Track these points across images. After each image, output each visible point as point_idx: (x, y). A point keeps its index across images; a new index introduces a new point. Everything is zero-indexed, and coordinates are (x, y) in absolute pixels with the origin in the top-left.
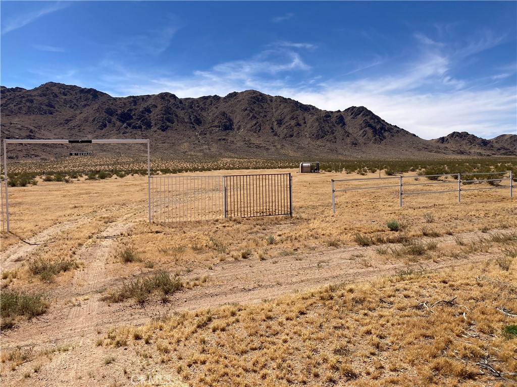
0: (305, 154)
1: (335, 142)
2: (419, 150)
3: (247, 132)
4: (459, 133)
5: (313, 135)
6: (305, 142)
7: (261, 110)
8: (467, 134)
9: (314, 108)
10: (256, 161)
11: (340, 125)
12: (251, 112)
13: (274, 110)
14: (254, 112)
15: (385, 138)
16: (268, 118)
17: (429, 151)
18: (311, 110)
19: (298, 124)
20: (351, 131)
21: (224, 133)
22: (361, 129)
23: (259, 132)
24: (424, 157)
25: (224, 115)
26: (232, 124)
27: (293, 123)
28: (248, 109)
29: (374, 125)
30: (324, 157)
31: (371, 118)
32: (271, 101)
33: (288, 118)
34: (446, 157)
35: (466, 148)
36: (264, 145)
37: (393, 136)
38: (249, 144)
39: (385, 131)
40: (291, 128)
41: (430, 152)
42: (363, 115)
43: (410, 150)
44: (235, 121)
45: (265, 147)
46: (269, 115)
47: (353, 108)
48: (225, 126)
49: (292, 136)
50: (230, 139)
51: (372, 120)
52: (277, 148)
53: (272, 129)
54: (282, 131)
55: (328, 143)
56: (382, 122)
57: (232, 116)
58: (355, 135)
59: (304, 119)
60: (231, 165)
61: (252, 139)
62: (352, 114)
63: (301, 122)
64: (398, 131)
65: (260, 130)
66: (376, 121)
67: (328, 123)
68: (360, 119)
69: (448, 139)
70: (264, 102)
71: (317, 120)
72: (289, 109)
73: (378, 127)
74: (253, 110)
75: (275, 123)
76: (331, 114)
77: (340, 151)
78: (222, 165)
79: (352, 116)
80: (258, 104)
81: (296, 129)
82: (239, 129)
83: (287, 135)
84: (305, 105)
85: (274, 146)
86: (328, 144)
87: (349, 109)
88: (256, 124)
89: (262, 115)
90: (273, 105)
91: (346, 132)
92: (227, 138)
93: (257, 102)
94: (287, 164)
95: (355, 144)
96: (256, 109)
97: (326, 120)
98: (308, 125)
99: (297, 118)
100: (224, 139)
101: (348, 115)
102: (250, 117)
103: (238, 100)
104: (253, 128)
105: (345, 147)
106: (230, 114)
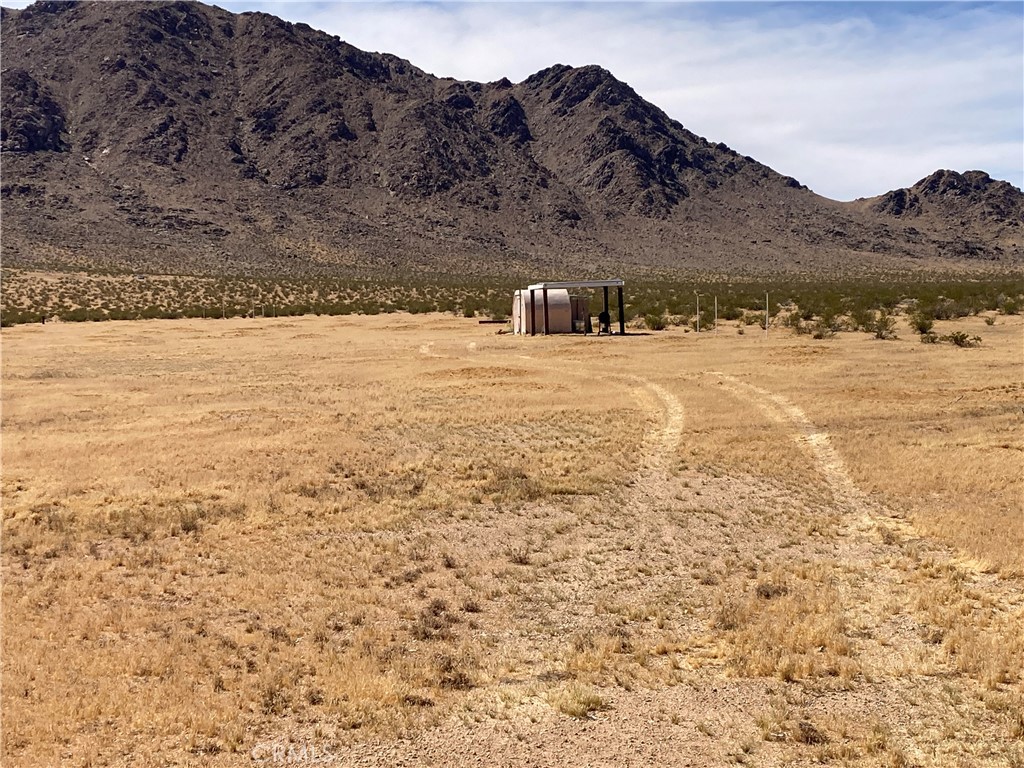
0: (375, 254)
1: (496, 208)
2: (815, 240)
3: (128, 161)
4: (954, 174)
5: (407, 178)
6: (374, 205)
7: (186, 70)
8: (986, 179)
9: (403, 66)
10: (176, 285)
11: (511, 138)
12: (145, 77)
13: (241, 71)
14: (155, 74)
15: (683, 192)
16: (217, 105)
17: (851, 246)
18: (394, 76)
19: (344, 133)
20: (552, 166)
21: (27, 162)
22: (593, 158)
23: (178, 160)
24: (837, 267)
25: (23, 87)
26: (58, 127)
27: (322, 125)
28: (129, 62)
29: (640, 140)
30: (455, 266)
31: (631, 115)
32: (229, 32)
33: (298, 106)
34: (915, 266)
35: (982, 231)
36: (203, 216)
37: (714, 185)
38: (137, 211)
39: (684, 164)
40: (315, 147)
41: (857, 246)
42: (599, 100)
43: (780, 241)
44: (74, 113)
45: (207, 224)
46: (221, 90)
47: (560, 71)
48: (29, 131)
49: (318, 180)
50: (54, 187)
51: (634, 122)
52: (258, 231)
53: (236, 148)
54: (277, 156)
55: (467, 210)
56: (672, 130)
57: (59, 91)
58: (570, 182)
59: (368, 110)
60: (68, 302)
61: (149, 188)
62: (555, 96)
63: (357, 123)
64: (731, 165)
65: (183, 151)
66: (650, 123)
67: (464, 128)
68: (588, 118)
69: (916, 199)
70: (198, 37)
71: (422, 116)
72: (303, 69)
73: (657, 149)
74: (152, 66)
75: (248, 126)
76: (471, 95)
77: (515, 243)
78: (27, 302)
79: (554, 105)
80: (173, 45)
81: (333, 151)
82: (90, 145)
83: (302, 177)
84: (368, 55)
85: (247, 220)
86: (469, 216)
87: (542, 74)
88: (164, 127)
89: (192, 88)
90: (239, 47)
91: (535, 167)
92: (38, 183)
93: (169, 37)
94: (315, 294)
95: (571, 216)
96: (165, 64)
97: (457, 119)
98: (386, 135)
99: (340, 106)
100: (25, 190)
101: (540, 101)
102: (139, 97)
103: (81, 23)
104: (151, 142)
105: (533, 226)
106: (49, 82)
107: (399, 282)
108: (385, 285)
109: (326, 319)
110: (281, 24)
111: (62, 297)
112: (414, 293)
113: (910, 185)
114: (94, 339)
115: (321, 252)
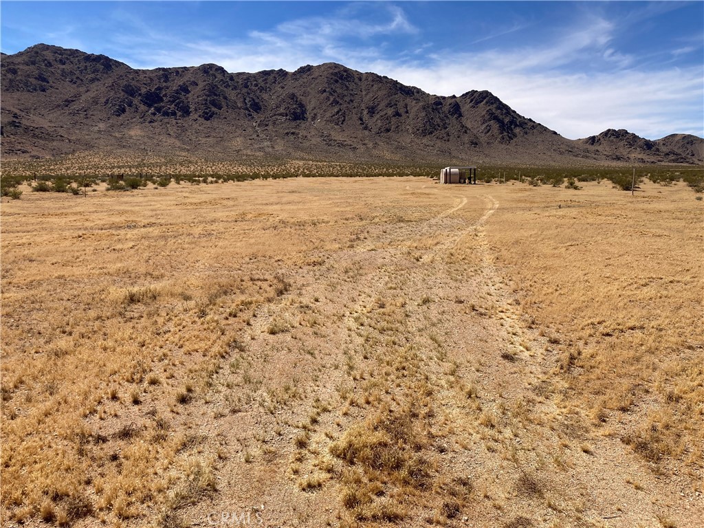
0: (406, 156)
1: (448, 141)
2: (561, 153)
3: (326, 124)
4: (614, 131)
5: (418, 130)
6: (407, 139)
7: (345, 93)
8: (626, 132)
9: (419, 91)
10: (340, 166)
11: (455, 116)
12: (332, 95)
13: (364, 93)
14: (336, 94)
15: (515, 136)
16: (356, 105)
17: (574, 156)
18: (415, 94)
19: (397, 114)
20: (469, 126)
21: (294, 124)
22: (484, 123)
23: (342, 123)
24: (568, 163)
25: (293, 99)
26: (304, 112)
27: (390, 111)
28: (327, 90)
29: (501, 117)
30: (433, 161)
31: (498, 108)
32: (360, 79)
33: (382, 105)
34: (597, 163)
35: (623, 151)
36: (349, 143)
37: (526, 133)
38: (329, 141)
39: (516, 126)
40: (388, 119)
41: (576, 156)
42: (487, 103)
43: (549, 154)
44: (309, 107)
45: (351, 145)
46: (357, 99)
47: (474, 92)
48: (295, 113)
49: (388, 130)
50: (302, 133)
51: (499, 111)
52: (367, 148)
53: (361, 119)
54: (375, 122)
55: (438, 141)
56: (512, 114)
57: (304, 100)
58: (475, 132)
59: (406, 106)
60: (306, 171)
61: (332, 133)
62: (471, 102)
63: (402, 111)
64: (533, 126)
65: (343, 121)
66: (504, 111)
67: (439, 112)
68: (483, 108)
70: (350, 81)
71: (424, 108)
72: (384, 92)
73: (507, 120)
74: (335, 91)
75: (365, 112)
76: (442, 101)
77: (454, 153)
78: (293, 171)
79: (471, 104)
80: (342, 84)
81: (394, 120)
82: (314, 118)
83: (382, 130)
84: (407, 87)
85: (364, 144)
86: (439, 143)
87: (467, 93)
88: (338, 112)
89: (347, 99)
90: (363, 85)
91: (463, 126)
92: (297, 131)
93: (340, 81)
94: (385, 169)
95: (475, 144)
96: (339, 91)
97: (436, 109)
98: (411, 115)
99: (396, 105)
100: (293, 133)
101: (466, 103)
102: (330, 102)
103: (312, 77)
104: (334, 117)
105: (461, 147)
106: (301, 97)
107: (413, 166)
108: (408, 167)
109: (386, 178)
110: (378, 76)
111: (304, 169)
112: (418, 170)
113: (598, 134)
114: (310, 182)
115: (388, 155)
